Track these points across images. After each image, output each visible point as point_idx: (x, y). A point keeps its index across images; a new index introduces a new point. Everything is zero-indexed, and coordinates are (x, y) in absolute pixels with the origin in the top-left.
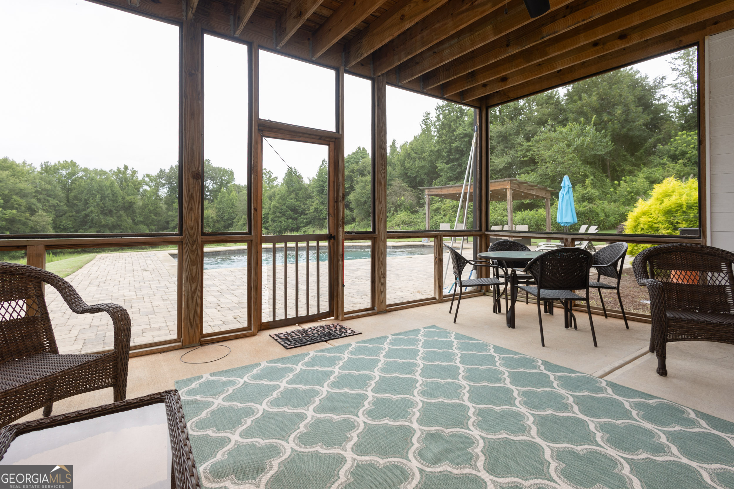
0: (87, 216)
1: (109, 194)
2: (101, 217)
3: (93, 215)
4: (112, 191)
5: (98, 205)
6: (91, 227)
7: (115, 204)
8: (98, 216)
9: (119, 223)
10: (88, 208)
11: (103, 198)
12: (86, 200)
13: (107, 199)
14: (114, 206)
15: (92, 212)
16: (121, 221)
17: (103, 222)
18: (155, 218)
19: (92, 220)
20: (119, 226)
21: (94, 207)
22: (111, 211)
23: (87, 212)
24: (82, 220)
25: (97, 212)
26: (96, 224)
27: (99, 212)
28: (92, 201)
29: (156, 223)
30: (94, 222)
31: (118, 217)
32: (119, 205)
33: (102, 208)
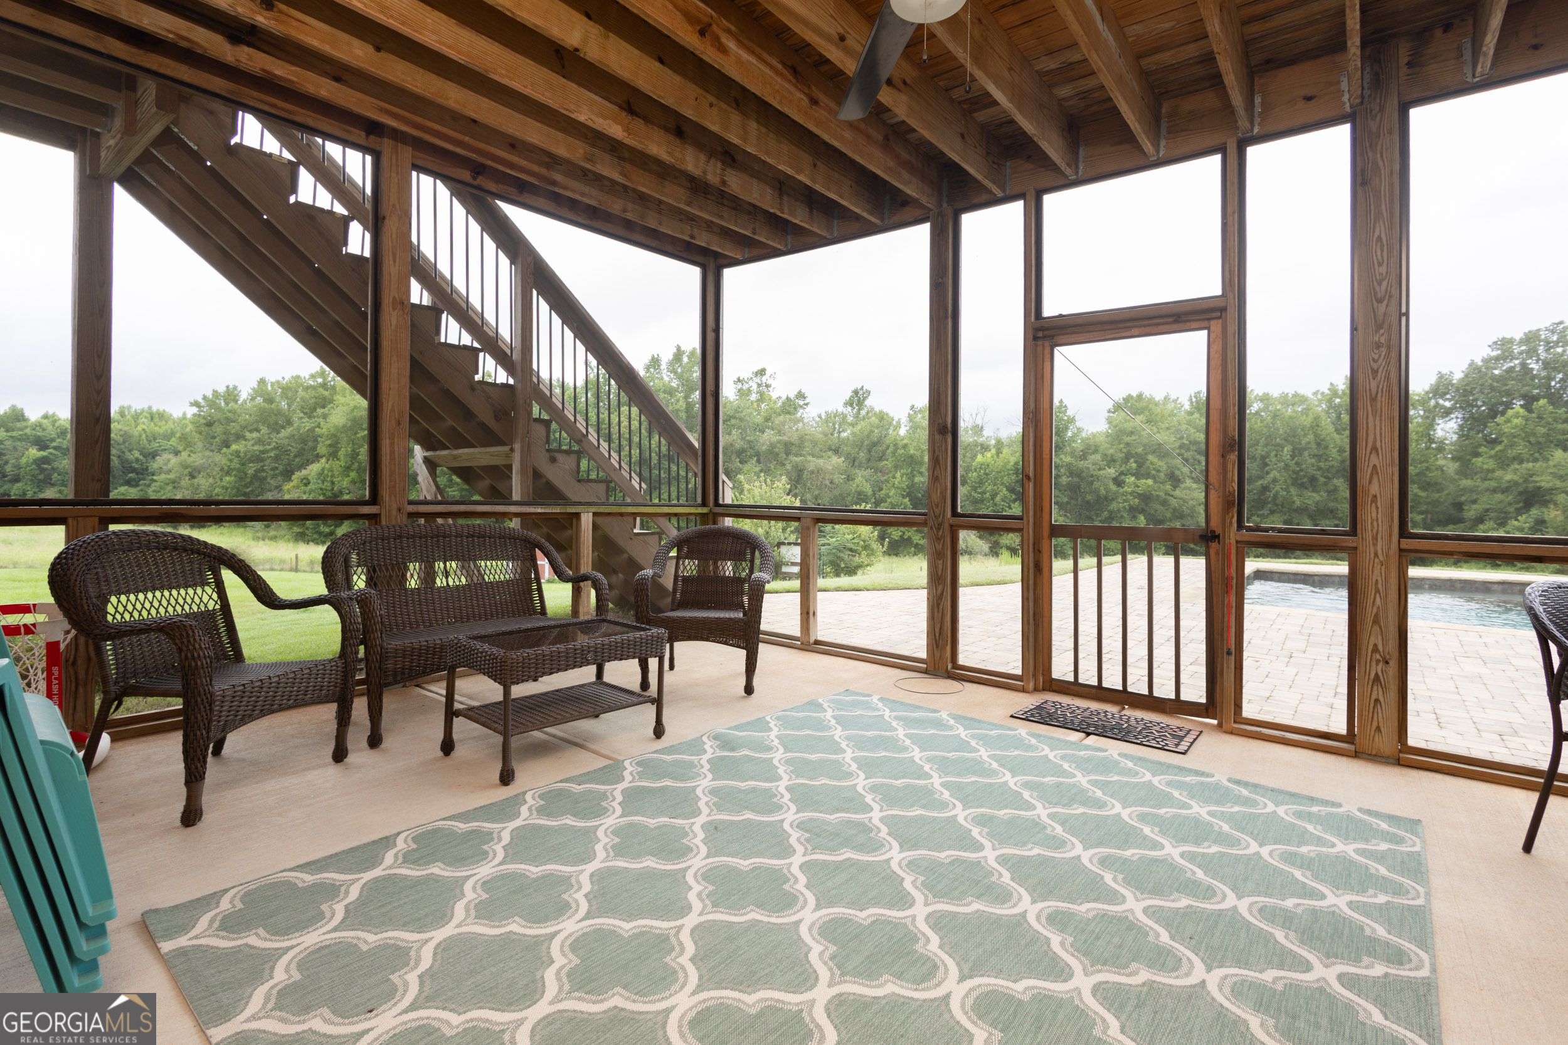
0: (1265, 489)
1: (1309, 443)
2: (1293, 491)
3: (1278, 488)
4: (1316, 435)
5: (1287, 466)
6: (1272, 512)
7: (1322, 464)
8: (1287, 490)
9: (1331, 505)
10: (1268, 473)
11: (1297, 452)
12: (1263, 458)
13: (1306, 453)
14: (1320, 469)
15: (1275, 480)
16: (1336, 500)
17: (1298, 503)
18: (1423, 494)
19: (1275, 497)
20: (1332, 511)
21: (1279, 472)
22: (1313, 480)
23: (1264, 482)
24: (1256, 497)
25: (1286, 481)
26: (1283, 506)
27: (1289, 482)
28: (1274, 460)
29: (1424, 508)
30: (1279, 501)
31: (1329, 492)
32: (1333, 466)
33: (1296, 473)
